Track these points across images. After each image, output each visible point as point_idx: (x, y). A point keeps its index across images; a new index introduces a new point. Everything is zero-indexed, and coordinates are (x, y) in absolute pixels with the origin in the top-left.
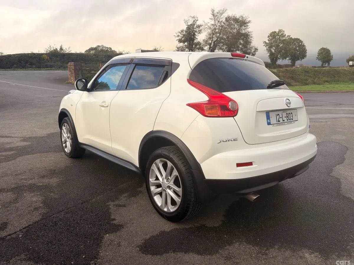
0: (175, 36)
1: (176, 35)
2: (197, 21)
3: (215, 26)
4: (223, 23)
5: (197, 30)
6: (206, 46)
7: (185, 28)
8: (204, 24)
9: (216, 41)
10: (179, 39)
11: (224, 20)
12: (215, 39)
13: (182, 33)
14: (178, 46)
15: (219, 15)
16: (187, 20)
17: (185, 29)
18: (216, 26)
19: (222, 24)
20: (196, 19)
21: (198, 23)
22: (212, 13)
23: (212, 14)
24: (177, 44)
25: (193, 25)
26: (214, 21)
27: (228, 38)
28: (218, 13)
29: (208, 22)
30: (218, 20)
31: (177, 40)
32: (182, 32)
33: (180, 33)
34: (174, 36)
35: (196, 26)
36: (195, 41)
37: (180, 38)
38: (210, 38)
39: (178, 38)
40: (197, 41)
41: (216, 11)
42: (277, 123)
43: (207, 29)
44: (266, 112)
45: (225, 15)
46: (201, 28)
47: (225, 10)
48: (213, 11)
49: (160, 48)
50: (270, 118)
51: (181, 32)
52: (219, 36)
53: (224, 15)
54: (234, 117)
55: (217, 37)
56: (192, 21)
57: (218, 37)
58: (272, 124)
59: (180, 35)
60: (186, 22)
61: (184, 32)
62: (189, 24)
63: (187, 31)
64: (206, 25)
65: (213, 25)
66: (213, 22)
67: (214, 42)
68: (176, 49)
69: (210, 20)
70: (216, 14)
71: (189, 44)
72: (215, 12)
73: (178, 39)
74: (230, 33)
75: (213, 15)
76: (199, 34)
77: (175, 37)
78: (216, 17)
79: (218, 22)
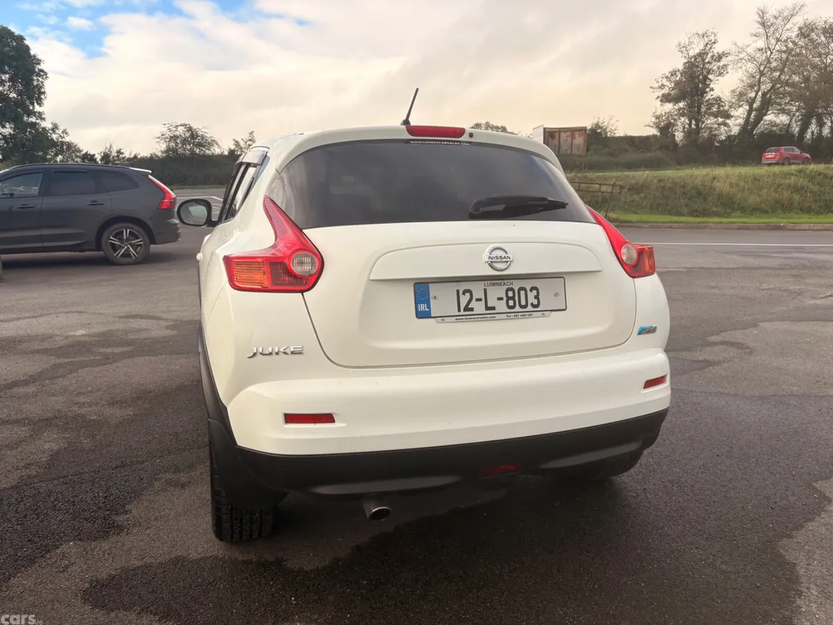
0: (654, 88)
1: (656, 85)
2: (715, 43)
3: (766, 52)
4: (792, 42)
5: (715, 66)
6: (740, 106)
7: (679, 63)
8: (734, 49)
9: (769, 91)
10: (663, 95)
11: (793, 34)
12: (765, 87)
13: (673, 79)
14: (658, 113)
15: (779, 21)
16: (687, 43)
17: (681, 67)
18: (771, 53)
19: (791, 45)
20: (712, 38)
21: (718, 49)
22: (760, 20)
23: (759, 22)
24: (656, 108)
25: (702, 55)
26: (764, 38)
27: (807, 80)
28: (776, 18)
29: (747, 43)
30: (777, 35)
31: (658, 98)
32: (672, 75)
33: (667, 77)
34: (651, 87)
35: (712, 57)
36: (708, 97)
37: (666, 91)
38: (751, 86)
39: (660, 93)
40: (712, 95)
41: (770, 12)
42: (460, 314)
43: (744, 61)
44: (415, 284)
45: (798, 21)
46: (724, 61)
47: (799, 7)
48: (762, 13)
49: (611, 119)
50: (432, 301)
51: (669, 75)
52: (779, 76)
53: (794, 20)
54: (304, 294)
55: (772, 81)
56: (702, 47)
57: (775, 81)
58: (435, 317)
59: (668, 84)
60: (684, 49)
61: (679, 76)
62: (692, 53)
63: (685, 72)
64: (742, 50)
65: (760, 50)
66: (761, 43)
67: (764, 94)
68: (654, 119)
69: (754, 38)
70: (772, 20)
71: (690, 106)
72: (767, 16)
73: (660, 95)
74: (814, 67)
75: (763, 24)
76: (719, 78)
77: (652, 90)
78: (772, 29)
79: (778, 40)
